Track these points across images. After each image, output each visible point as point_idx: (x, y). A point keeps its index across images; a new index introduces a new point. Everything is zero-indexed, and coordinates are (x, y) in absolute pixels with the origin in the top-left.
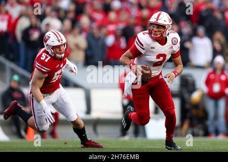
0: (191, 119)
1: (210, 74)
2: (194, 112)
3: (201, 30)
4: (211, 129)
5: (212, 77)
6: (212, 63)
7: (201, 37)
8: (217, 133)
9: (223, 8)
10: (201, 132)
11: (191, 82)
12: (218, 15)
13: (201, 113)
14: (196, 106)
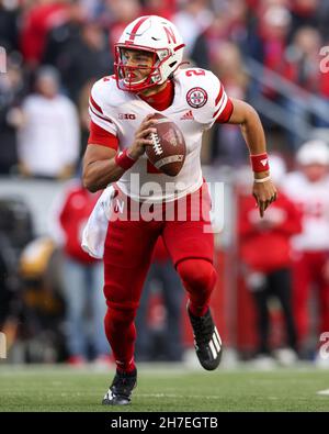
0: (22, 317)
1: (71, 196)
2: (30, 298)
3: (48, 78)
4: (76, 344)
5: (78, 203)
6: (76, 167)
7: (49, 97)
8: (91, 354)
9: (106, 17)
10: (49, 352)
11: (21, 217)
12: (94, 38)
13: (48, 302)
14: (36, 282)
